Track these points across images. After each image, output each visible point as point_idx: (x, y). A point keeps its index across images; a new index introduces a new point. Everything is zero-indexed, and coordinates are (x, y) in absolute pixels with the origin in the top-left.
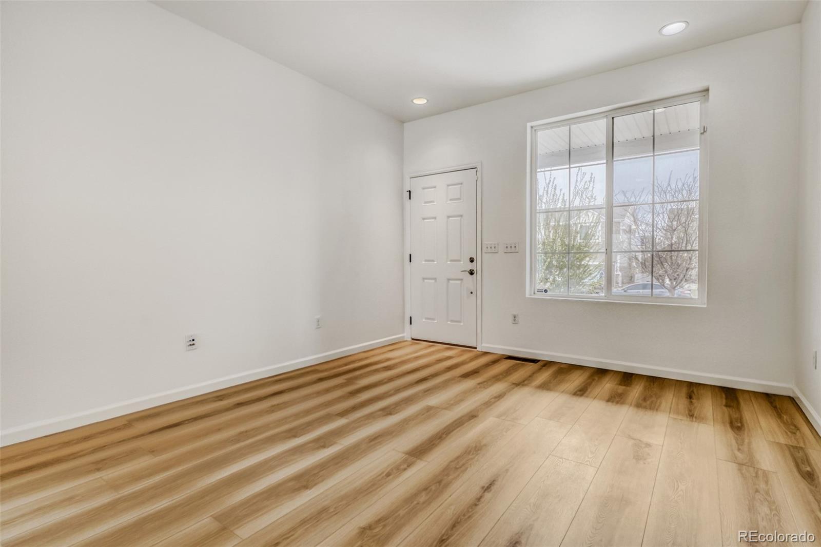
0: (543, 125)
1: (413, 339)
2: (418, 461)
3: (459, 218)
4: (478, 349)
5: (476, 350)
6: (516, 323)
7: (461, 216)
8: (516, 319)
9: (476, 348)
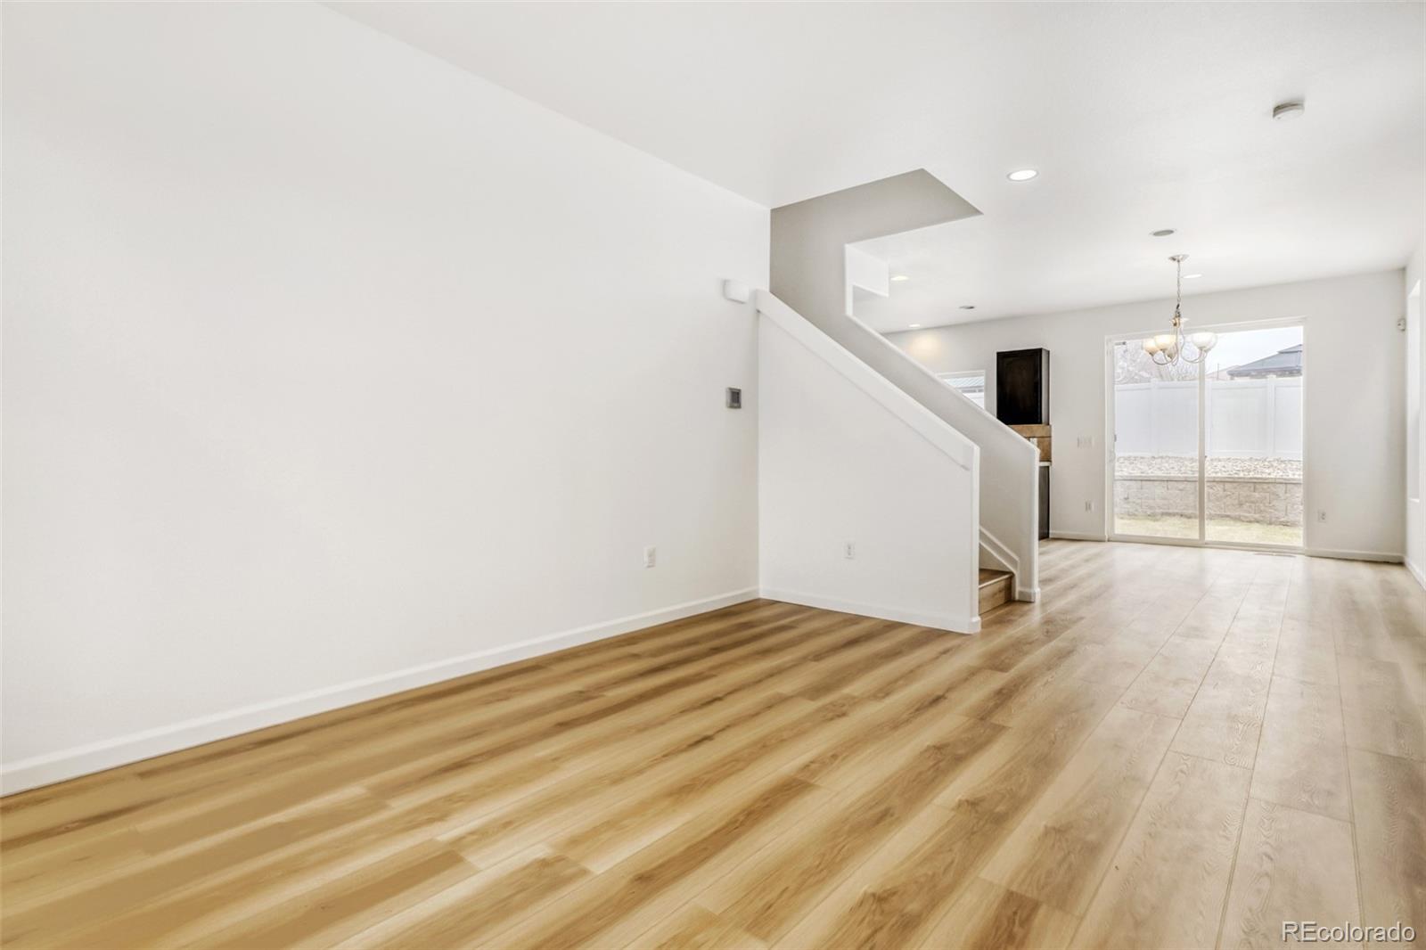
2: (792, 774)
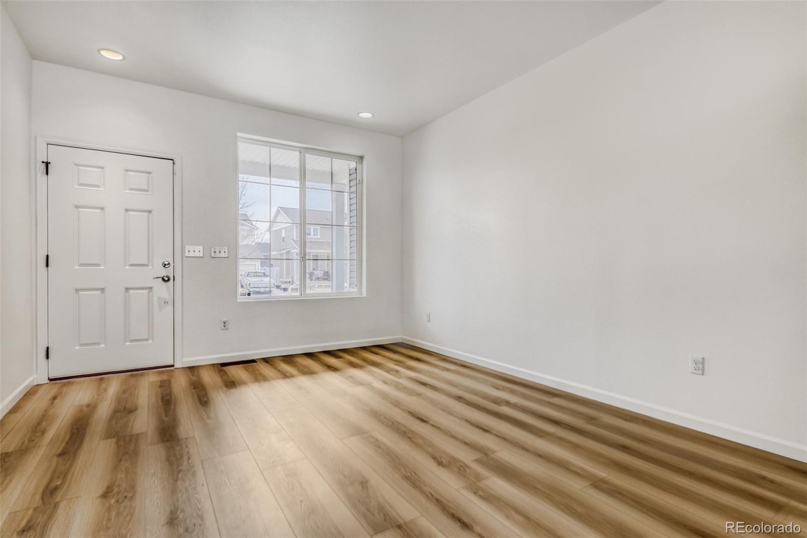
0: (254, 140)
1: (50, 380)
3: (147, 214)
4: (176, 367)
5: (173, 368)
6: (226, 329)
7: (150, 212)
8: (226, 324)
9: (173, 366)
